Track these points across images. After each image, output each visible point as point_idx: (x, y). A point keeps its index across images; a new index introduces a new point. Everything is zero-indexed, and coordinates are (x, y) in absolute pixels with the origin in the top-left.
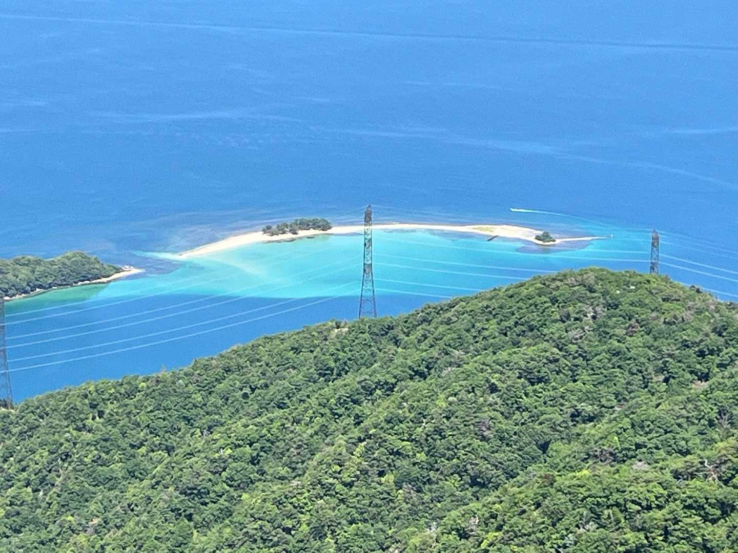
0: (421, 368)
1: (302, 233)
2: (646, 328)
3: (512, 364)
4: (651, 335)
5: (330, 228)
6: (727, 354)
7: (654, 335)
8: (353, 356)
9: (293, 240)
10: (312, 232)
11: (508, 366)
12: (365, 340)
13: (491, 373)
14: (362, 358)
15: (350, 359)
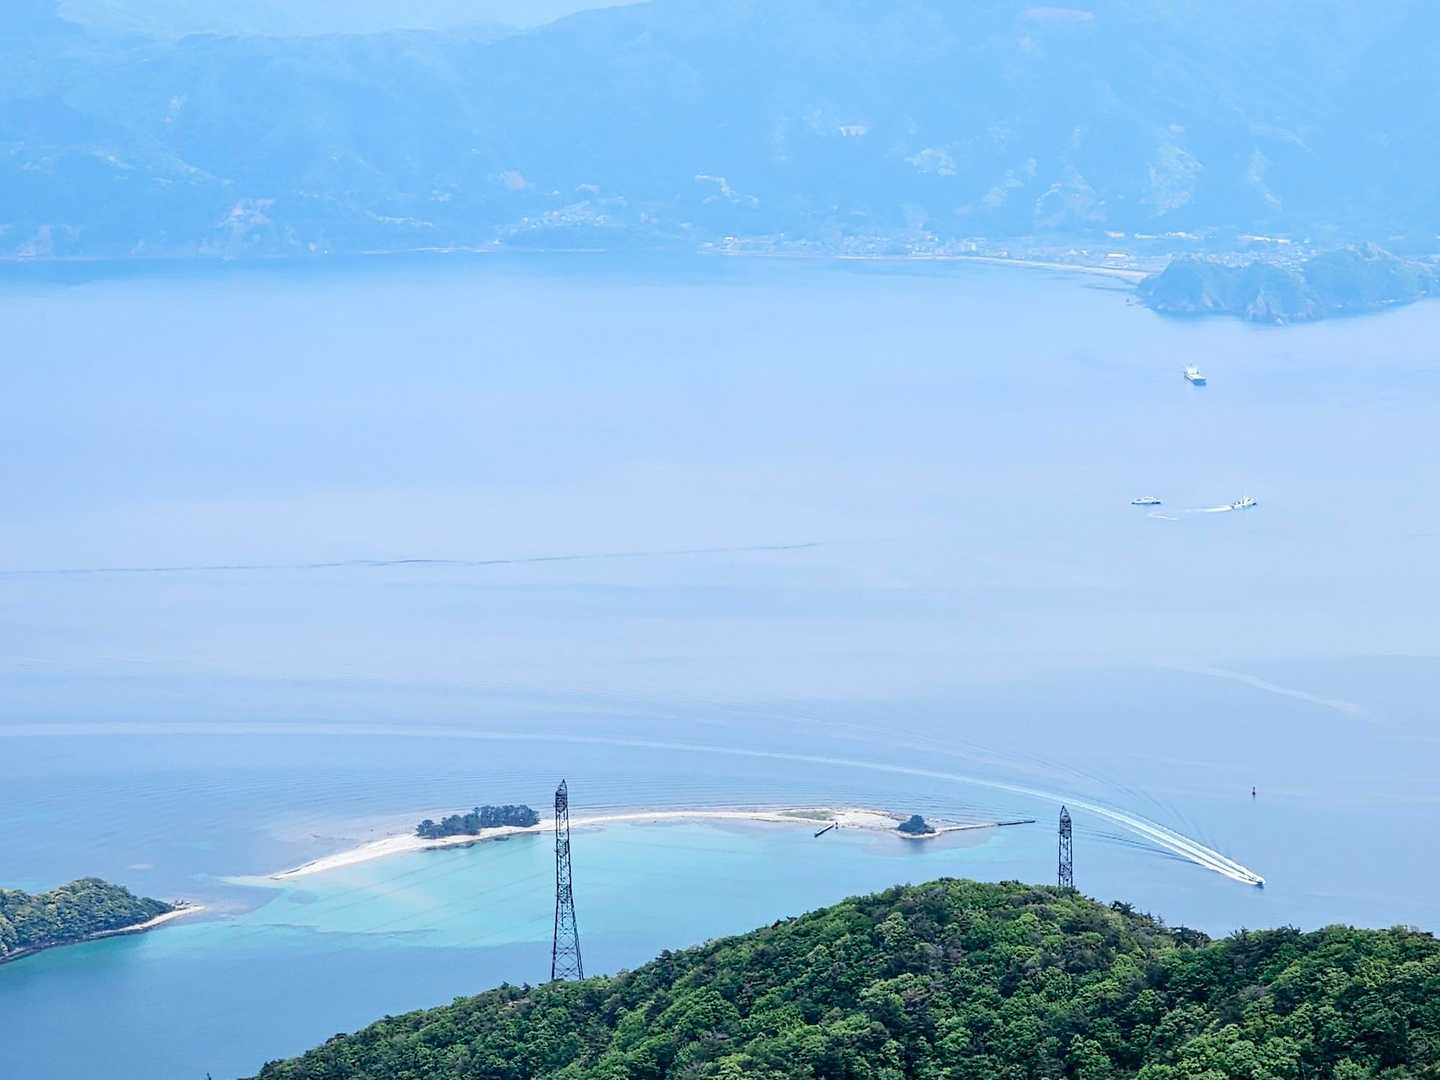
0: (649, 1064)
1: (487, 833)
2: (1034, 981)
3: (803, 1052)
4: (1043, 993)
5: (536, 822)
6: (1172, 1018)
7: (1049, 993)
8: (538, 1047)
9: (471, 845)
10: (504, 830)
11: (796, 1056)
12: (560, 1018)
13: (768, 1069)
14: (553, 1050)
15: (533, 1053)
